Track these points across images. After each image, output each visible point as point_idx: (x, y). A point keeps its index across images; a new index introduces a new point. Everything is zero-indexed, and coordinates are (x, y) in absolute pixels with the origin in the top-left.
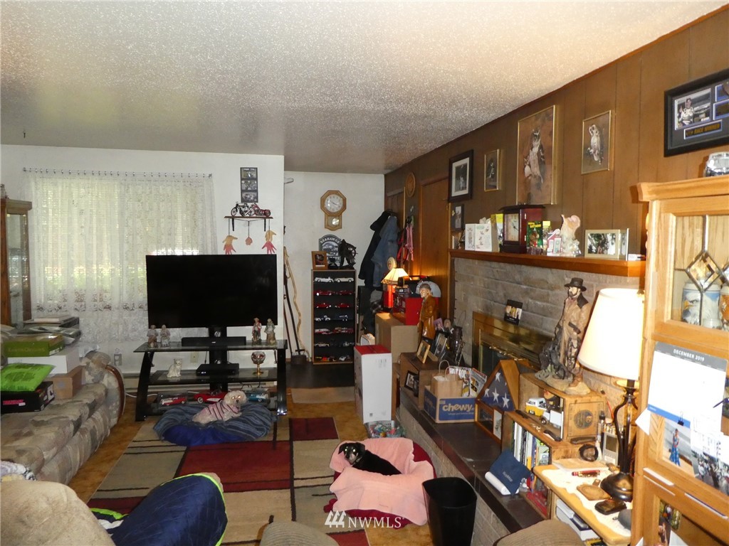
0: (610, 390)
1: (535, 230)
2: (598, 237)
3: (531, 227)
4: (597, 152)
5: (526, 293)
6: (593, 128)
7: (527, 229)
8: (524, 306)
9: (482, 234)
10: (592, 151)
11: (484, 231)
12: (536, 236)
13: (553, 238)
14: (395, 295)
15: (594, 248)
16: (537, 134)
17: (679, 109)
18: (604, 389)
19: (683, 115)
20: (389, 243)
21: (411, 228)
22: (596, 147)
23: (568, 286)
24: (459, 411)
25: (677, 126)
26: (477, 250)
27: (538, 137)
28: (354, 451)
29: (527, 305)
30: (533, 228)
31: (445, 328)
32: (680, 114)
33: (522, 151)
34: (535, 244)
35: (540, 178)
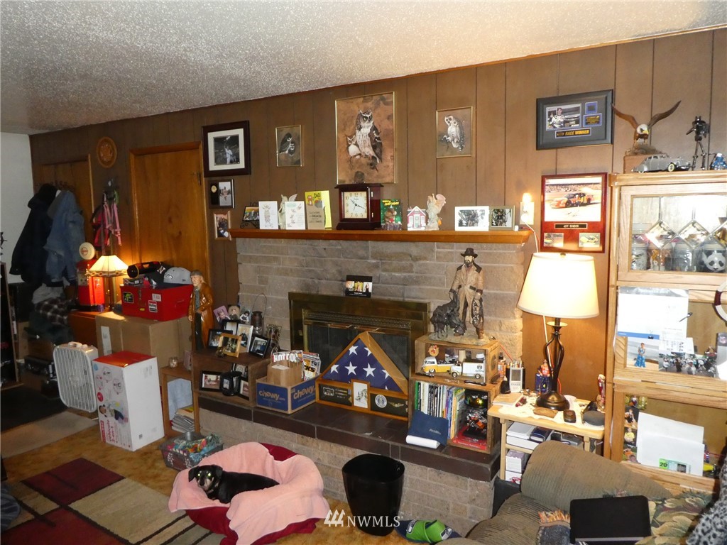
0: (500, 335)
1: (391, 207)
2: (468, 213)
3: (386, 204)
4: (456, 140)
5: (376, 266)
6: (450, 119)
7: (381, 206)
8: (373, 279)
9: (294, 211)
10: (449, 138)
11: (296, 208)
12: (392, 213)
13: (412, 215)
14: (124, 289)
15: (464, 222)
16: (368, 116)
17: (549, 115)
18: (494, 335)
19: (554, 119)
20: (71, 226)
21: (115, 205)
22: (455, 135)
23: (464, 255)
24: (305, 395)
25: (548, 128)
26: (288, 228)
27: (370, 119)
28: (209, 475)
29: (379, 278)
30: (390, 206)
31: (230, 316)
32: (551, 119)
33: (342, 130)
34: (392, 221)
35: (373, 157)
